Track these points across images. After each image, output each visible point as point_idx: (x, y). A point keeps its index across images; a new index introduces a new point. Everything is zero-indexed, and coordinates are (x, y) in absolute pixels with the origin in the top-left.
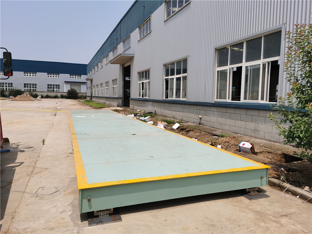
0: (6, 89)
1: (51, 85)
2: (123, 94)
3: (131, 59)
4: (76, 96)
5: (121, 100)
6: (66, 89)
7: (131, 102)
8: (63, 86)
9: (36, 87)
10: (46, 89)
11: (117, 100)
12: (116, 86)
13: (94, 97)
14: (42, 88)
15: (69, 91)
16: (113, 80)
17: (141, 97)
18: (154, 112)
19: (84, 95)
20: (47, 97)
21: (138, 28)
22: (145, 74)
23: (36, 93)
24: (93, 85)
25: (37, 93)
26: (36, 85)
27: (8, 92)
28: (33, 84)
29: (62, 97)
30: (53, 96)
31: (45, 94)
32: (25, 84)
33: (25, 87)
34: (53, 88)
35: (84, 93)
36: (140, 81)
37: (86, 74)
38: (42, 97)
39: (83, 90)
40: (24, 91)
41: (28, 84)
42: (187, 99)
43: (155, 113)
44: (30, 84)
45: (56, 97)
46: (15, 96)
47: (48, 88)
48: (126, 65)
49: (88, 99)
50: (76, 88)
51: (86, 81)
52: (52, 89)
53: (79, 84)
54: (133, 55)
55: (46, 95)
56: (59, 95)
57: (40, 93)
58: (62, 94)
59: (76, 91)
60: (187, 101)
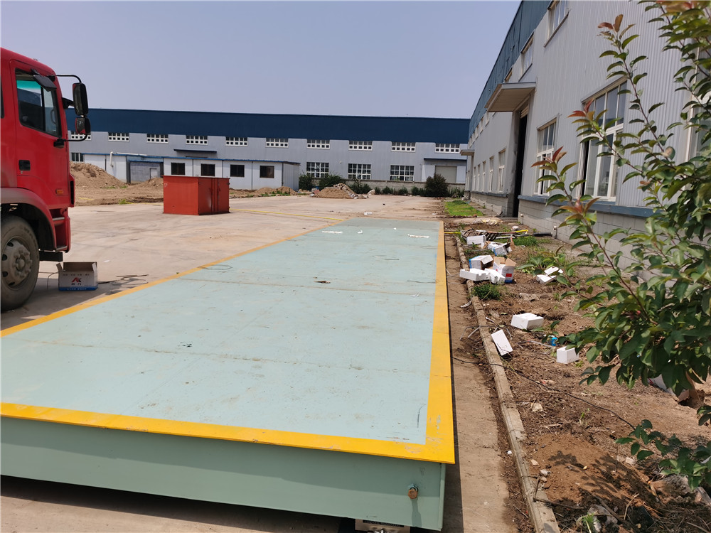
0: (318, 175)
1: (397, 167)
2: (514, 186)
3: (530, 93)
4: (444, 190)
5: (507, 200)
6: (425, 174)
7: (521, 204)
8: (421, 169)
9: (369, 172)
10: (387, 176)
11: (501, 199)
12: (503, 167)
13: (473, 193)
14: (380, 173)
15: (429, 179)
16: (500, 153)
17: (539, 194)
18: (553, 233)
19: (461, 188)
20: (387, 192)
21: (548, 11)
23: (366, 183)
24: (474, 166)
25: (369, 183)
26: (369, 166)
27: (318, 181)
28: (364, 166)
29: (416, 192)
30: (397, 189)
31: (382, 186)
32: (350, 165)
33: (350, 171)
34: (402, 173)
35: (460, 184)
36: (540, 151)
37: (466, 142)
38: (378, 192)
39: (460, 177)
40: (347, 178)
41: (355, 166)
42: (619, 199)
44: (360, 166)
45: (403, 192)
46: (321, 188)
47: (392, 173)
48: (523, 115)
49: (465, 196)
50: (446, 175)
51: (464, 158)
52: (399, 176)
53: (454, 164)
54: (532, 86)
55: (385, 187)
56: (409, 187)
57: (374, 183)
58: (416, 185)
59: (444, 180)
60: (617, 205)
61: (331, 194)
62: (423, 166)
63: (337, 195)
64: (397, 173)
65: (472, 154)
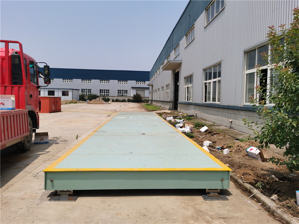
0: (86, 94)
1: (121, 91)
2: (174, 98)
3: (179, 65)
4: (141, 100)
5: (172, 103)
6: (132, 93)
7: (179, 105)
8: (130, 91)
9: (109, 93)
10: (116, 94)
11: (169, 103)
12: (169, 91)
13: (154, 100)
14: (113, 93)
15: (134, 95)
16: (167, 85)
17: (186, 101)
18: (195, 115)
19: (147, 99)
20: (117, 101)
21: (185, 36)
22: (189, 79)
23: (108, 97)
24: (153, 90)
25: (109, 97)
26: (109, 90)
27: (87, 97)
28: (107, 90)
29: (129, 101)
30: (121, 100)
31: (115, 98)
32: (100, 90)
33: (100, 92)
34: (123, 93)
35: (147, 97)
36: (186, 85)
37: (149, 80)
38: (113, 101)
39: (146, 94)
40: (99, 95)
41: (102, 90)
42: (221, 103)
43: (196, 117)
44: (105, 90)
45: (124, 101)
46: (91, 100)
47: (118, 93)
48: (176, 71)
49: (150, 102)
50: (141, 93)
51: (148, 87)
52: (121, 94)
53: (143, 89)
54: (181, 62)
55: (116, 99)
56: (126, 99)
57: (112, 97)
58: (129, 98)
59: (140, 96)
60: (220, 105)
61: (95, 102)
62: (131, 90)
63: (98, 103)
64: (120, 93)
65: (152, 86)
